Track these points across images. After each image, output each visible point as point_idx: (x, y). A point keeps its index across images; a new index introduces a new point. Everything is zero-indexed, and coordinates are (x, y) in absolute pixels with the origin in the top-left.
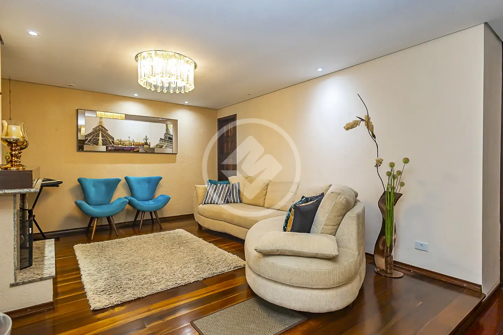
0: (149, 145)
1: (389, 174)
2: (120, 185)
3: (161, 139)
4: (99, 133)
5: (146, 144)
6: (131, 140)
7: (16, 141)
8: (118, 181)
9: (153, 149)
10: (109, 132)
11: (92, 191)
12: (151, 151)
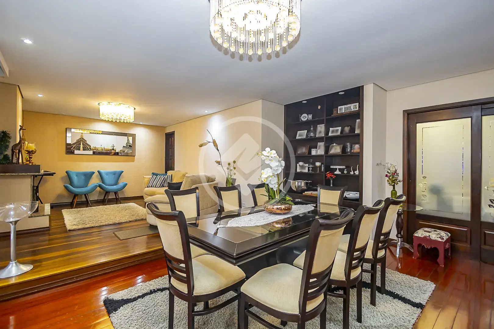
0: (115, 151)
1: (228, 169)
2: (94, 176)
3: (123, 146)
4: (81, 143)
5: (113, 149)
6: (103, 147)
7: (32, 151)
8: (93, 173)
9: (118, 153)
10: (87, 142)
11: (75, 179)
12: (117, 154)
